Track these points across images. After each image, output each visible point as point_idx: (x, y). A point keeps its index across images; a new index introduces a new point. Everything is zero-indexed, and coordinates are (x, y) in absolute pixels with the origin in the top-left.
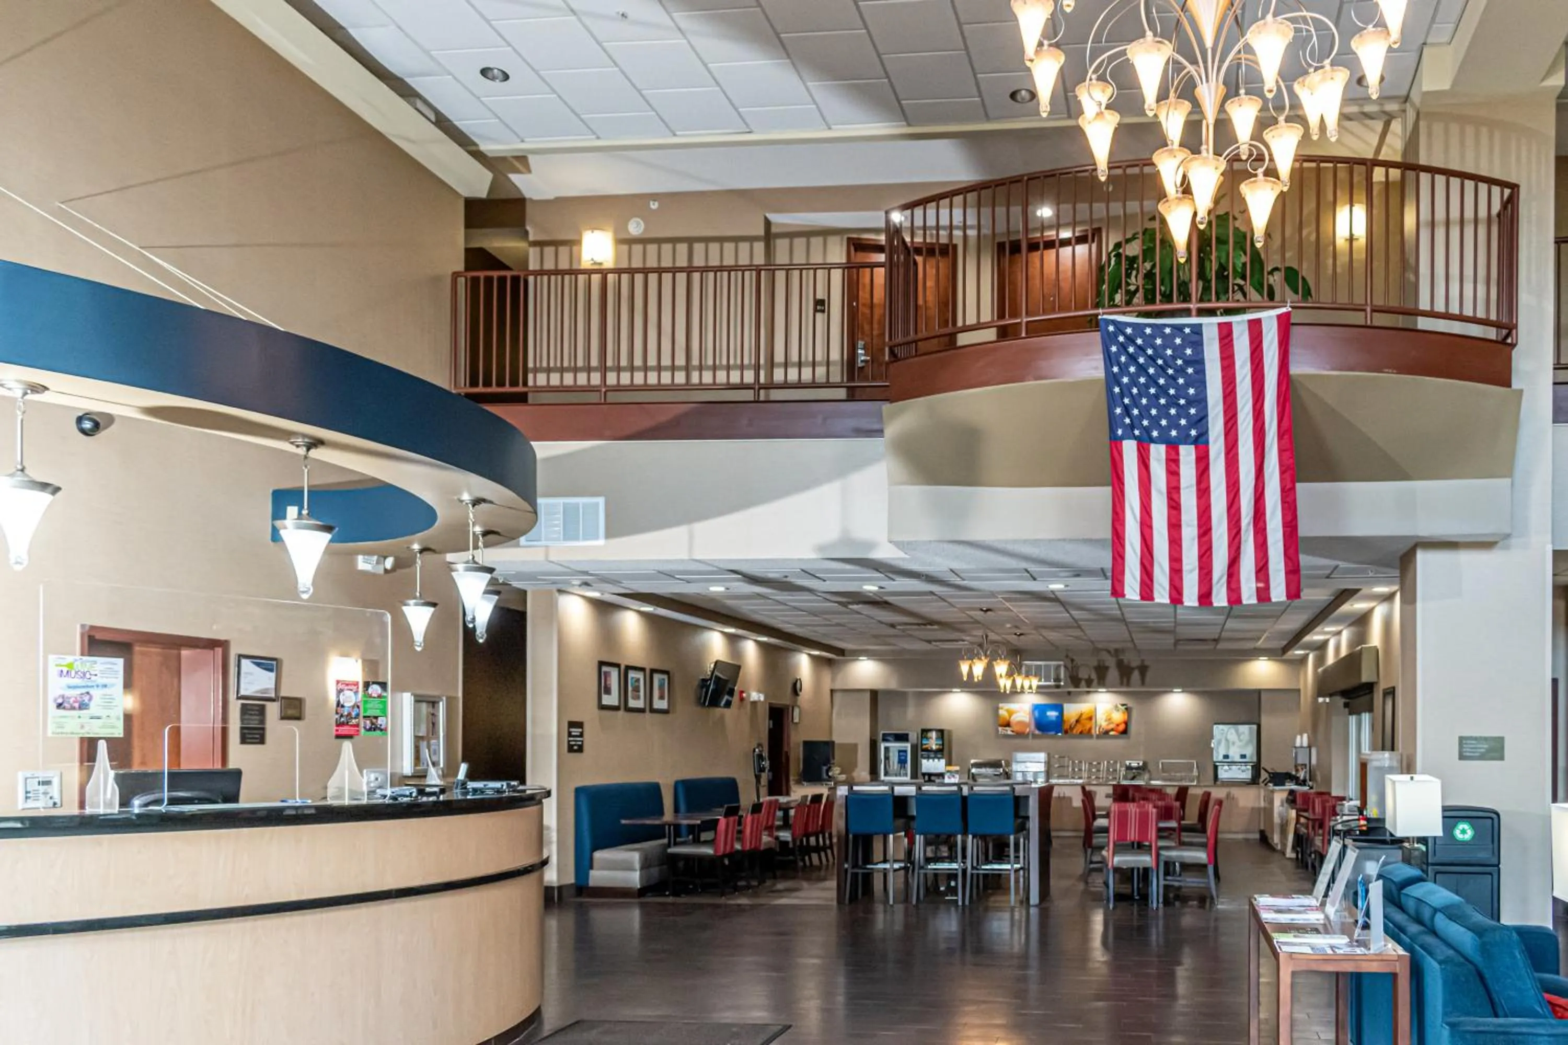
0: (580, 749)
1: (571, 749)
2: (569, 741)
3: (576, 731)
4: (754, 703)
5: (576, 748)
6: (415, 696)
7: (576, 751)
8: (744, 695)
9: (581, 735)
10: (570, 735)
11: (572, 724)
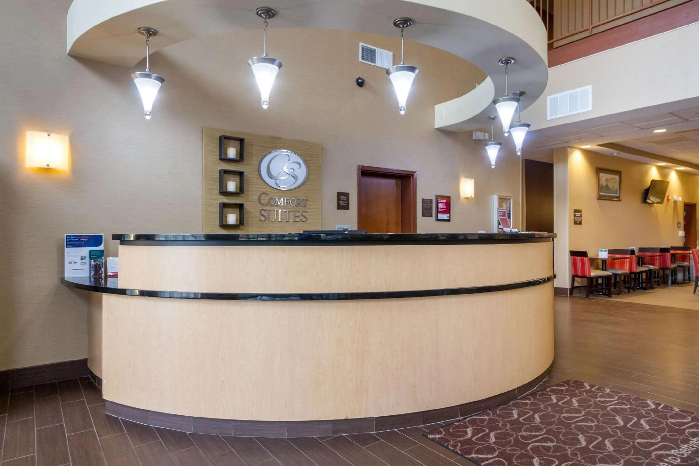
0: (580, 223)
1: (575, 223)
2: (574, 219)
3: (578, 214)
4: (675, 202)
5: (578, 222)
6: (499, 196)
7: (578, 224)
8: (670, 198)
9: (581, 216)
10: (575, 216)
11: (576, 211)
